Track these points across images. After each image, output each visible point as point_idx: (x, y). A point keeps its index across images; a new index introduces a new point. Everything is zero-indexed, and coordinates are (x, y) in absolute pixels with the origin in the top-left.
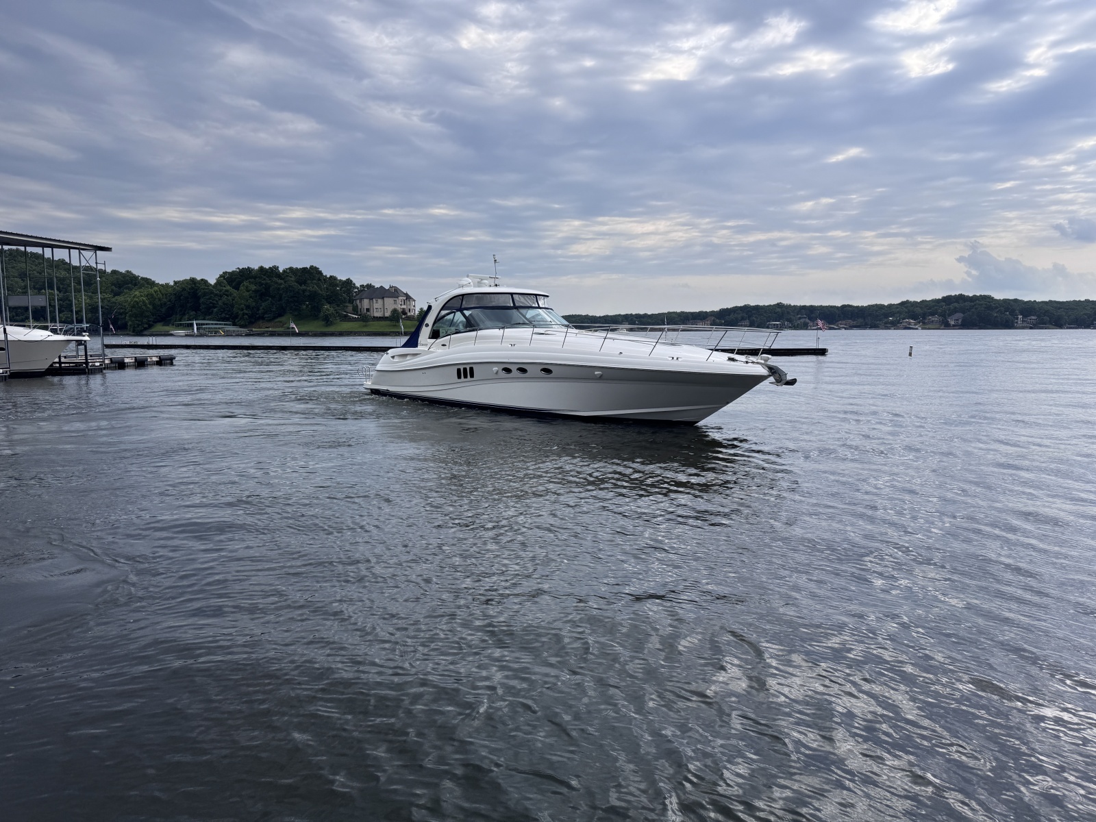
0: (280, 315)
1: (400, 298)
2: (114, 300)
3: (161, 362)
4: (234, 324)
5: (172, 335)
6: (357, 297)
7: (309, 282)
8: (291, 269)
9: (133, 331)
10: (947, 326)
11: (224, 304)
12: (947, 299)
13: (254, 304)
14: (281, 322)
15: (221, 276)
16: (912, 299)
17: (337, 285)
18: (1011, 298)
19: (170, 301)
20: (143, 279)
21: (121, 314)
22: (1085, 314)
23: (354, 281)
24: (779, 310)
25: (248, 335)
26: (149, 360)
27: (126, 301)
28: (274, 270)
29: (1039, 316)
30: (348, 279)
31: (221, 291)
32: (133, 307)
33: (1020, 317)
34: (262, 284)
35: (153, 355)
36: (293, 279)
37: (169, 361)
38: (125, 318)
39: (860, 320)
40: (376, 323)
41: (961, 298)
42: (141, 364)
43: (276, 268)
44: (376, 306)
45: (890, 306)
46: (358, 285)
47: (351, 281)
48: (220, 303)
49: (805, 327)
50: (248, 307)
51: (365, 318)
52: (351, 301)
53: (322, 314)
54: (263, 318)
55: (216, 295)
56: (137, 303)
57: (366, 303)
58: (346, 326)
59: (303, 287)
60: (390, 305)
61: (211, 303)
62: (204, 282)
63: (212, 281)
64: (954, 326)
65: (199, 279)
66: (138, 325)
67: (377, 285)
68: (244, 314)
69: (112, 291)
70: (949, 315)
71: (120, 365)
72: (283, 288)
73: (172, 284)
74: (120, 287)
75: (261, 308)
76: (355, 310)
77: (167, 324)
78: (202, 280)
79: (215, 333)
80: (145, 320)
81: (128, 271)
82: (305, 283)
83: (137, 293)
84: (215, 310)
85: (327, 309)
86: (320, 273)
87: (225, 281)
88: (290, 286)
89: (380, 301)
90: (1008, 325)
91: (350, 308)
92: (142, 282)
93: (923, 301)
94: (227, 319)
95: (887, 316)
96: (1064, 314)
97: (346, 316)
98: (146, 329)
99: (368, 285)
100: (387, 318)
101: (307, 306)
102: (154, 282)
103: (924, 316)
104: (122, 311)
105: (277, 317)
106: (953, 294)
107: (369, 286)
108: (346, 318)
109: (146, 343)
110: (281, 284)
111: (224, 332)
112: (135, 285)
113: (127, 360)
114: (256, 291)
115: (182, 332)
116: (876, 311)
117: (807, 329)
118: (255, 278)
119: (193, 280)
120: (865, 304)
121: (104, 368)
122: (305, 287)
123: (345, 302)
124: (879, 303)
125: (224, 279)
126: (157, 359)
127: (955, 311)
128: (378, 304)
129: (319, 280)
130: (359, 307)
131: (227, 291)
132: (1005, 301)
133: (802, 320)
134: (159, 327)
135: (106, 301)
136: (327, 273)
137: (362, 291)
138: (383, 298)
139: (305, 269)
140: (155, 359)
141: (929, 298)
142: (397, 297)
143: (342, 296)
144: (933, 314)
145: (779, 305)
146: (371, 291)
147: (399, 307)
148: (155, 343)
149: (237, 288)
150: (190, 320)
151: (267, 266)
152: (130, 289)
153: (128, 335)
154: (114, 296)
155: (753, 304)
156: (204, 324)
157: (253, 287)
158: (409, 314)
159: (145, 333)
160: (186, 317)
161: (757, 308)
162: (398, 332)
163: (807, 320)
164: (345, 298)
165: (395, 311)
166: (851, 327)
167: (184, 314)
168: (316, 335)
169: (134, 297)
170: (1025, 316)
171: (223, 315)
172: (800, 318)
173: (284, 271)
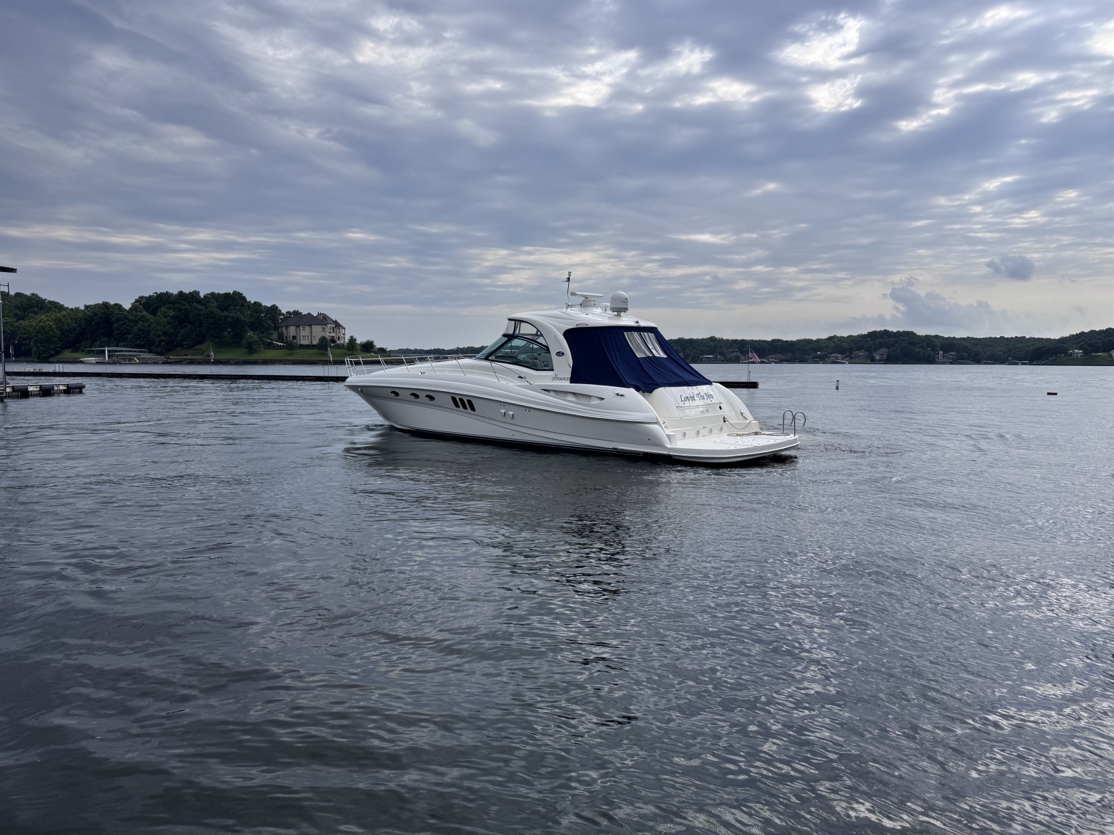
0: (200, 342)
1: (329, 326)
2: (17, 324)
3: (69, 391)
4: (150, 352)
5: (82, 362)
6: (283, 324)
7: (231, 308)
8: (212, 294)
9: (38, 358)
10: (873, 361)
11: (139, 330)
12: (873, 335)
13: (172, 331)
14: (201, 350)
15: (137, 301)
16: (839, 334)
17: (262, 312)
18: (932, 334)
19: (80, 326)
20: (50, 302)
21: (25, 339)
22: (1001, 351)
23: (280, 307)
24: (712, 343)
25: (164, 363)
26: (56, 388)
27: (31, 326)
28: (194, 296)
29: (958, 352)
30: (274, 306)
31: (136, 316)
32: (39, 332)
33: (941, 352)
34: (181, 310)
35: (60, 383)
36: (214, 305)
37: (79, 389)
38: (29, 344)
39: (790, 355)
40: (302, 351)
41: (886, 333)
42: (46, 392)
43: (197, 293)
44: (303, 333)
45: (818, 341)
46: (284, 311)
47: (277, 307)
48: (135, 329)
49: (736, 360)
50: (165, 334)
51: (291, 346)
52: (276, 328)
53: (244, 342)
54: (182, 346)
55: (132, 320)
56: (43, 328)
57: (292, 331)
58: (270, 354)
59: (226, 313)
60: (318, 333)
61: (125, 329)
62: (118, 306)
63: (127, 306)
64: (879, 360)
65: (112, 303)
66: (44, 352)
67: (305, 312)
68: (161, 341)
69: (16, 315)
70: (875, 351)
71: (24, 394)
72: (203, 315)
73: (82, 308)
74: (24, 311)
75: (180, 335)
76: (281, 338)
77: (76, 351)
78: (116, 304)
79: (130, 361)
80: (52, 346)
81: (33, 294)
82: (227, 309)
83: (43, 317)
84: (130, 336)
85: (251, 337)
86: (244, 299)
87: (141, 306)
88: (211, 312)
89: (307, 328)
90: (930, 360)
91: (275, 335)
92: (49, 306)
93: (849, 336)
94: (143, 347)
95: (815, 350)
96: (981, 350)
97: (271, 343)
98: (52, 356)
99: (294, 311)
100: (315, 346)
101: (229, 333)
102: (62, 306)
103: (851, 350)
104: (26, 336)
105: (197, 345)
106: (878, 330)
107: (296, 313)
108: (270, 346)
109: (52, 371)
110: (202, 310)
111: (139, 359)
112: (41, 309)
113: (30, 389)
114: (174, 317)
115: (92, 359)
116: (805, 345)
117: (739, 363)
118: (174, 303)
119: (106, 305)
120: (794, 339)
121: (5, 397)
122: (227, 314)
123: (270, 330)
124: (807, 337)
125: (141, 304)
126: (65, 388)
127: (881, 346)
128: (304, 332)
129: (243, 306)
130: (285, 334)
131: (143, 316)
132: (927, 337)
133: (734, 354)
134: (67, 354)
135: (8, 326)
136: (251, 298)
137: (288, 318)
138: (311, 325)
139: (227, 295)
140: (62, 388)
141: (855, 334)
142: (326, 325)
143: (266, 323)
144: (859, 349)
145: (712, 339)
146: (297, 318)
147: (328, 335)
148: (61, 371)
149: (154, 313)
150: (102, 346)
151: (187, 291)
152: (36, 313)
153: (32, 362)
154: (18, 320)
155: (687, 337)
156: (117, 351)
157: (172, 313)
158: (338, 342)
159: (51, 359)
160: (98, 343)
161: (691, 341)
162: (326, 361)
163: (739, 354)
164: (269, 325)
165: (323, 339)
166: (781, 361)
167: (95, 340)
168: (237, 363)
169: (40, 322)
170: (945, 352)
171: (138, 342)
172: (732, 352)
173: (205, 296)
